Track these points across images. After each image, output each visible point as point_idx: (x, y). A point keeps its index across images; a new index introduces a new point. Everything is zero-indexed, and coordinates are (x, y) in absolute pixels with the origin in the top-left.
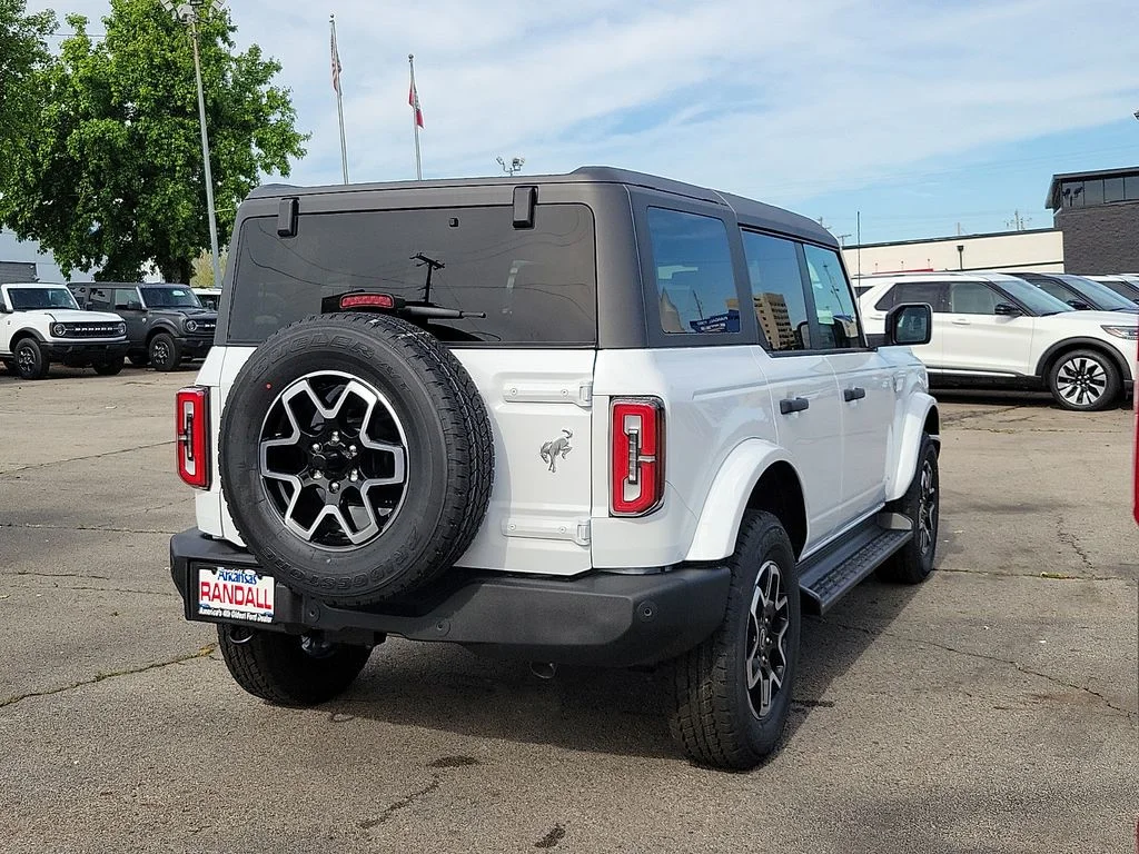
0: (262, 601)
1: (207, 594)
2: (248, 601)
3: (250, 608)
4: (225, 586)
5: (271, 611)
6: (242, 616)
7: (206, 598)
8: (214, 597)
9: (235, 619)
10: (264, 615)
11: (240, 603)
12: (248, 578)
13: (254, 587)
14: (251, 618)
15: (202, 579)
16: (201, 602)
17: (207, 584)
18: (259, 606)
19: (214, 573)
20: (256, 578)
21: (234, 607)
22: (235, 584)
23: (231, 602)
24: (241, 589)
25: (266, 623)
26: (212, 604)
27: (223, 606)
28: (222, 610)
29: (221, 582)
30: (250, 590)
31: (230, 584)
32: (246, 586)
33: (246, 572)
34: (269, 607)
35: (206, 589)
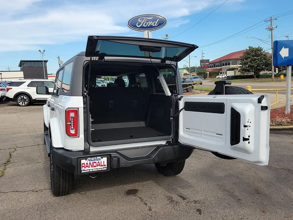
0: (102, 164)
1: (84, 166)
2: (98, 165)
3: (99, 167)
4: (90, 163)
5: (106, 166)
6: (97, 170)
7: (83, 168)
8: (86, 167)
9: (94, 171)
10: (104, 168)
11: (95, 166)
12: (98, 159)
13: (100, 161)
14: (100, 170)
15: (82, 163)
16: (82, 169)
17: (84, 164)
18: (102, 166)
19: (86, 160)
20: (101, 159)
21: (93, 168)
22: (93, 162)
23: (92, 167)
24: (96, 162)
25: (105, 170)
26: (85, 169)
27: (89, 169)
28: (90, 170)
29: (89, 162)
30: (99, 162)
31: (91, 162)
32: (97, 162)
33: (98, 158)
34: (105, 165)
35: (83, 165)
